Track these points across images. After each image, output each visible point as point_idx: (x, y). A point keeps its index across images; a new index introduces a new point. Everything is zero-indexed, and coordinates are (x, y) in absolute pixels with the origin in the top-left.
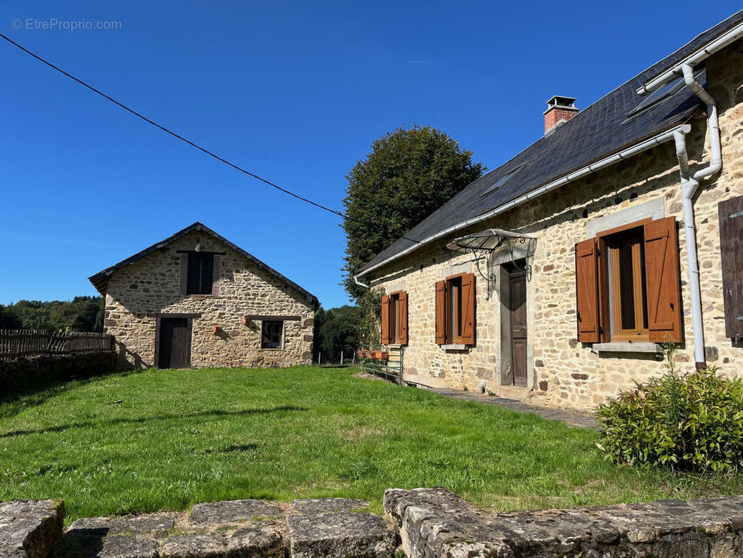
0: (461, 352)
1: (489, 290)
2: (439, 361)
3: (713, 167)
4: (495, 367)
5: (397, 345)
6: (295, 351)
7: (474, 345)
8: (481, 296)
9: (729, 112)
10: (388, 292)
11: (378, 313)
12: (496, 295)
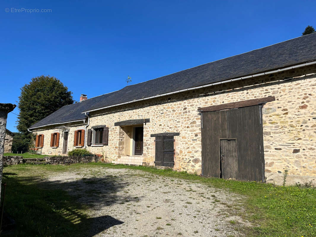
0: (56, 148)
1: (62, 136)
2: (51, 151)
3: (88, 125)
4: (61, 151)
5: (40, 147)
6: (6, 149)
7: (58, 147)
8: (60, 137)
9: (91, 118)
10: (38, 134)
11: (35, 139)
12: (63, 137)
